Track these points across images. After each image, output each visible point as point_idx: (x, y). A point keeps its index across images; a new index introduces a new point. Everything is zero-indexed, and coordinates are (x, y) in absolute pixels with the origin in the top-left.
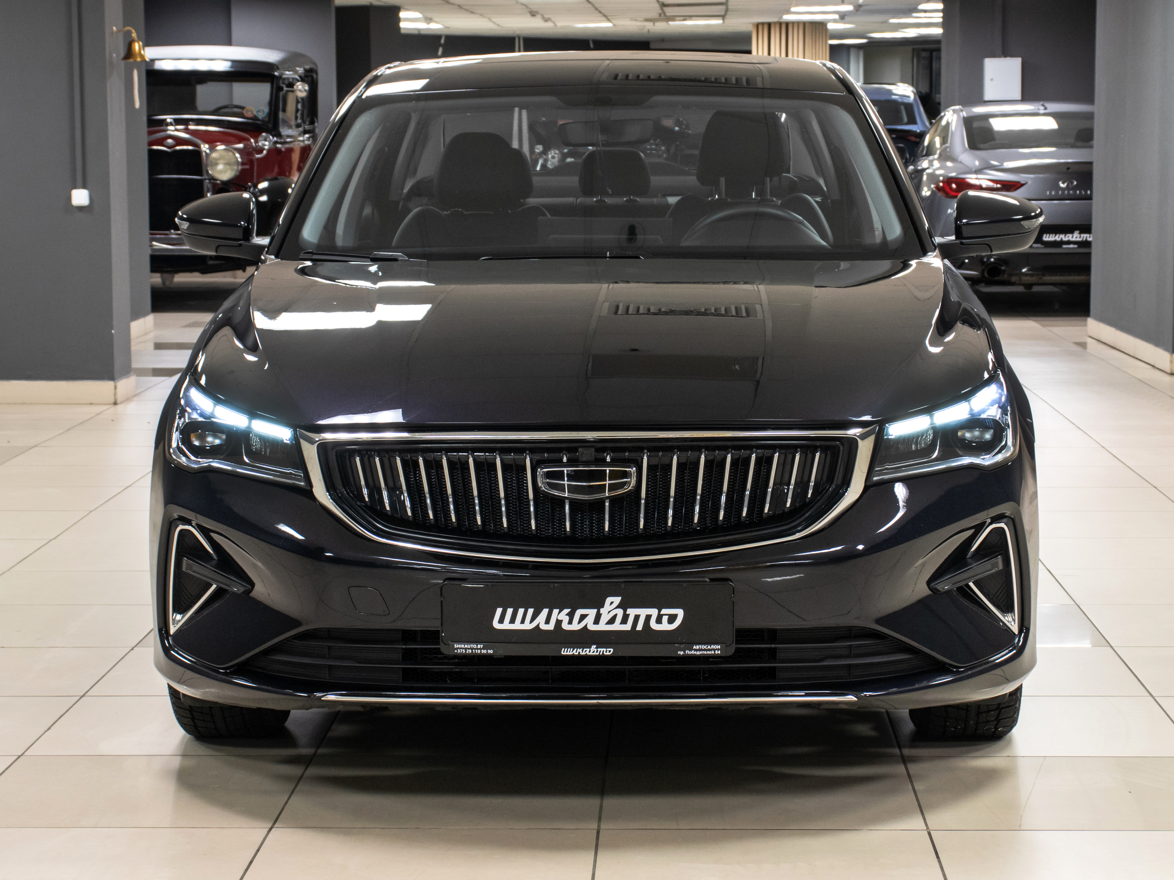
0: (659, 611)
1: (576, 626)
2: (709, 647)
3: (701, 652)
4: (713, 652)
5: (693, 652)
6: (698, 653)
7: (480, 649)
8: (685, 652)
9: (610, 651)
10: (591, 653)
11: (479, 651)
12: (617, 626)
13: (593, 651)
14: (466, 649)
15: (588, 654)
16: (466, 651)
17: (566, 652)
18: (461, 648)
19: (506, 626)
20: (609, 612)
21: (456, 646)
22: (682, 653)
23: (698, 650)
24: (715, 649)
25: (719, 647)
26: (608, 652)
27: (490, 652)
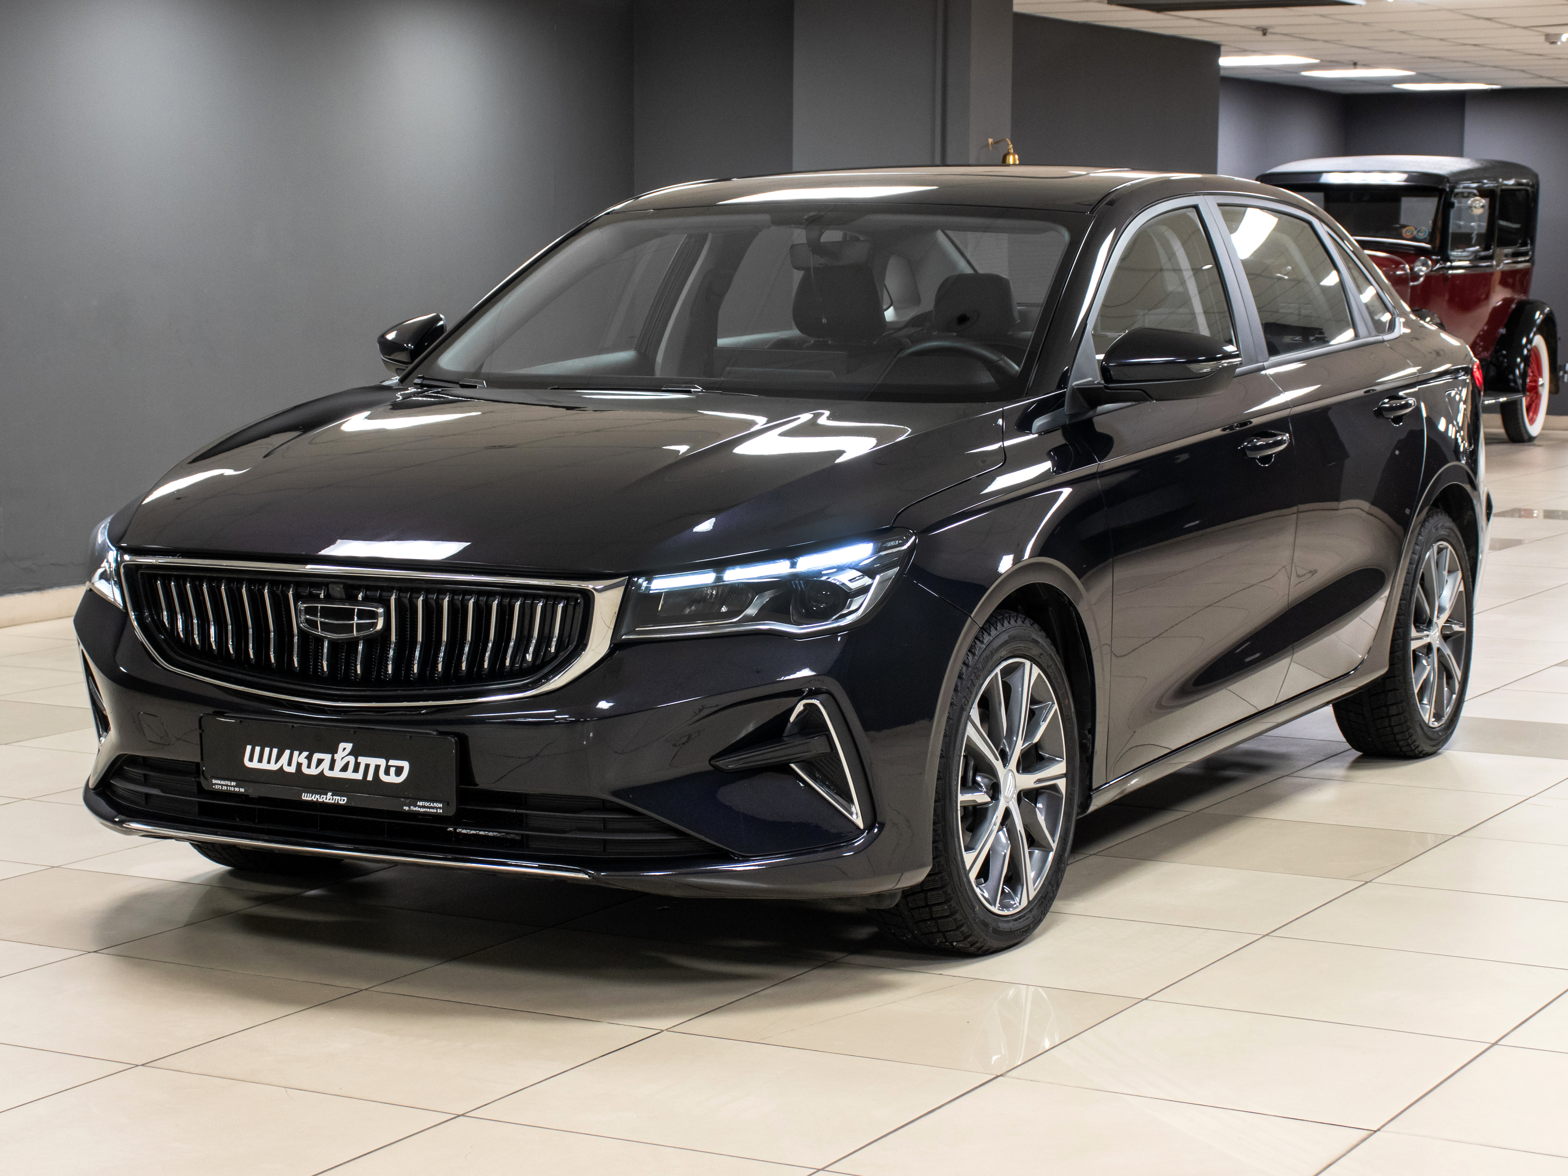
0: (387, 762)
1: (313, 771)
2: (432, 805)
3: (424, 810)
4: (435, 811)
5: (417, 809)
6: (422, 810)
7: (234, 787)
8: (410, 808)
9: (344, 800)
10: (327, 801)
11: (232, 789)
12: (349, 775)
13: (329, 798)
14: (222, 785)
15: (325, 801)
16: (222, 787)
17: (307, 797)
18: (219, 784)
19: (255, 765)
20: (342, 758)
21: (214, 781)
22: (406, 808)
23: (422, 807)
24: (437, 808)
25: (441, 805)
26: (342, 800)
27: (242, 790)
